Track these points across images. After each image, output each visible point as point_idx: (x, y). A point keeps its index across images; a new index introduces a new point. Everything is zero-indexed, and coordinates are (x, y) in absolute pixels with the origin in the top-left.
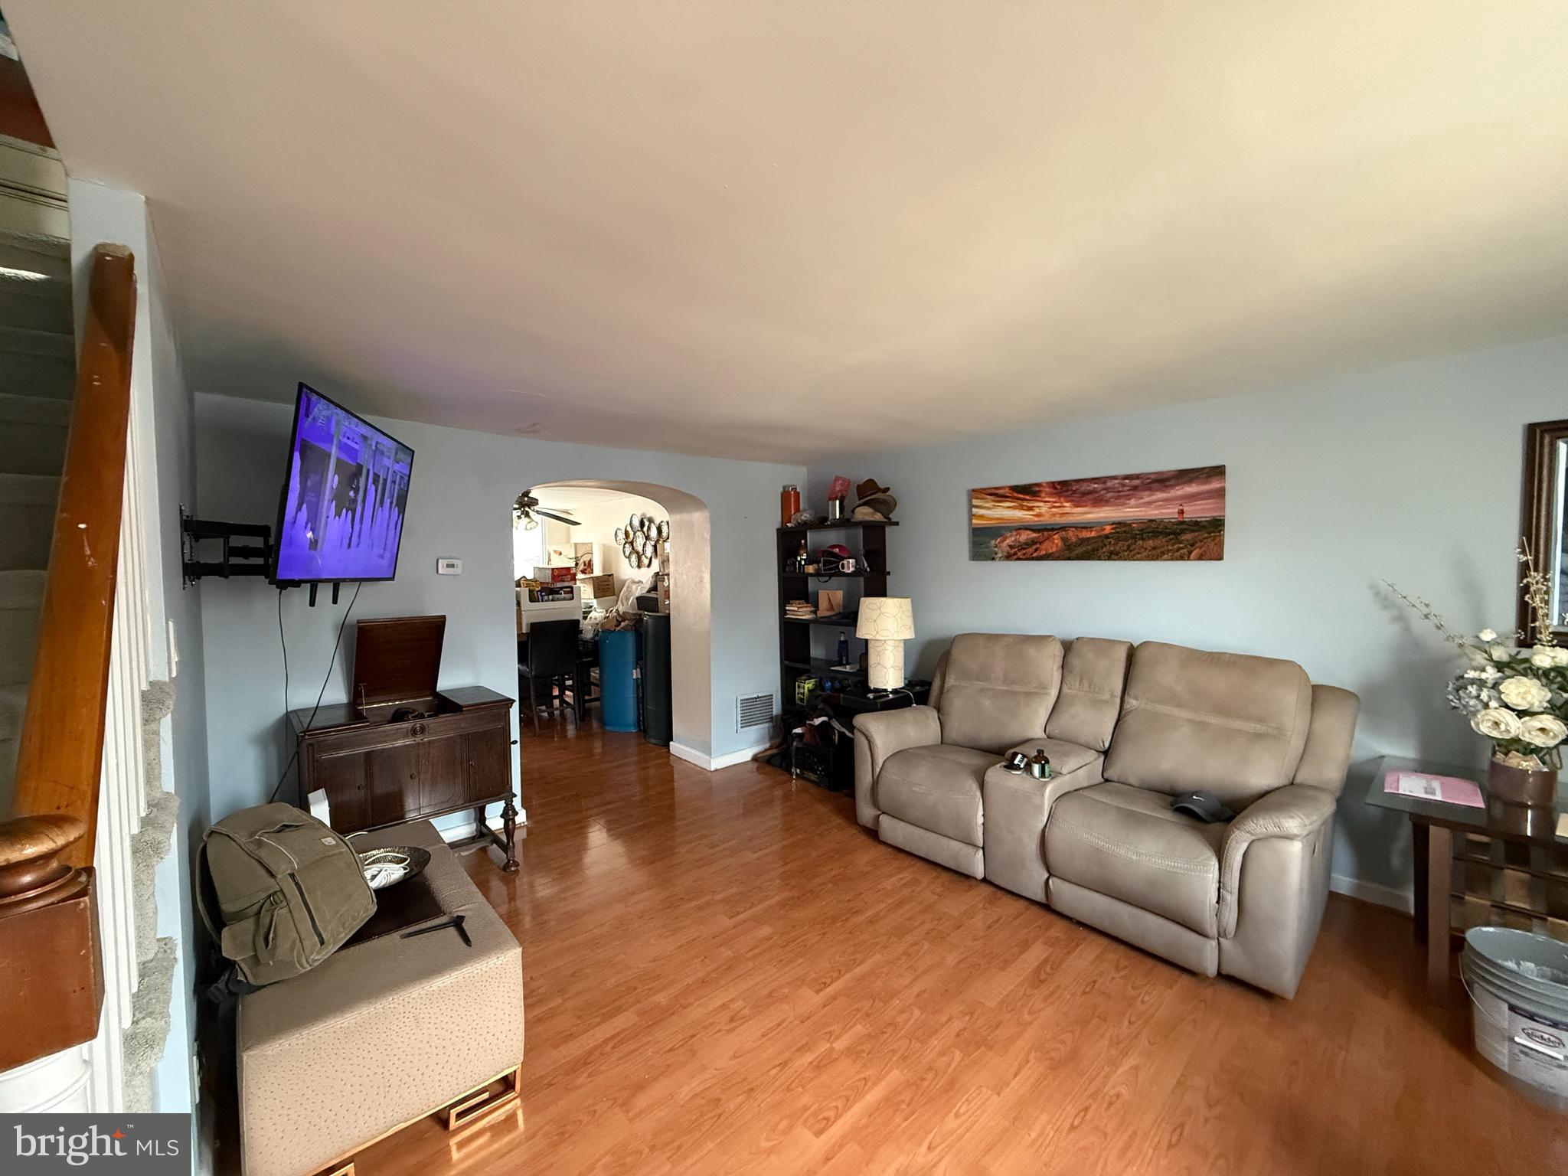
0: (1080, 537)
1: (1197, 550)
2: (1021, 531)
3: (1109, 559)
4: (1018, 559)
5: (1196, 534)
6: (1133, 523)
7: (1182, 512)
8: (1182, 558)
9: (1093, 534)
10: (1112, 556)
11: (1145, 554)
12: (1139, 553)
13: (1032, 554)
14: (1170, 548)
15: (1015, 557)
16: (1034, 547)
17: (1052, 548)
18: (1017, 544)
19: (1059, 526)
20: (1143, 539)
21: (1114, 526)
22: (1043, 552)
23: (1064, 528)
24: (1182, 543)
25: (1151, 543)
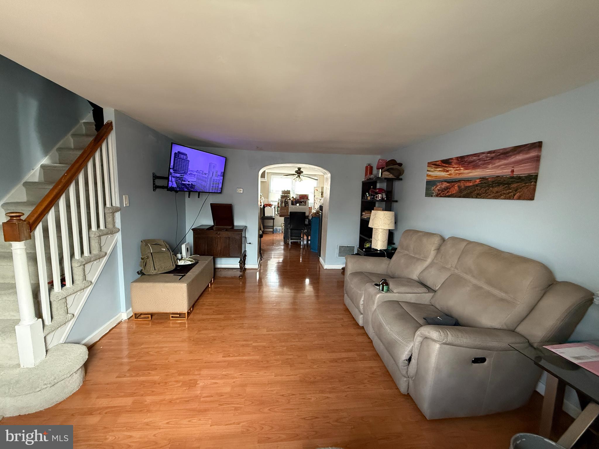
0: (466, 186)
1: (518, 193)
2: (443, 183)
3: (476, 198)
4: (441, 197)
5: (518, 184)
6: (489, 178)
7: (513, 171)
8: (509, 198)
9: (471, 184)
10: (478, 196)
11: (492, 195)
12: (490, 195)
13: (446, 194)
14: (505, 192)
15: (440, 195)
16: (447, 191)
17: (454, 191)
18: (441, 189)
19: (457, 180)
20: (493, 187)
21: (480, 180)
22: (450, 194)
23: (459, 181)
24: (510, 189)
25: (496, 189)
